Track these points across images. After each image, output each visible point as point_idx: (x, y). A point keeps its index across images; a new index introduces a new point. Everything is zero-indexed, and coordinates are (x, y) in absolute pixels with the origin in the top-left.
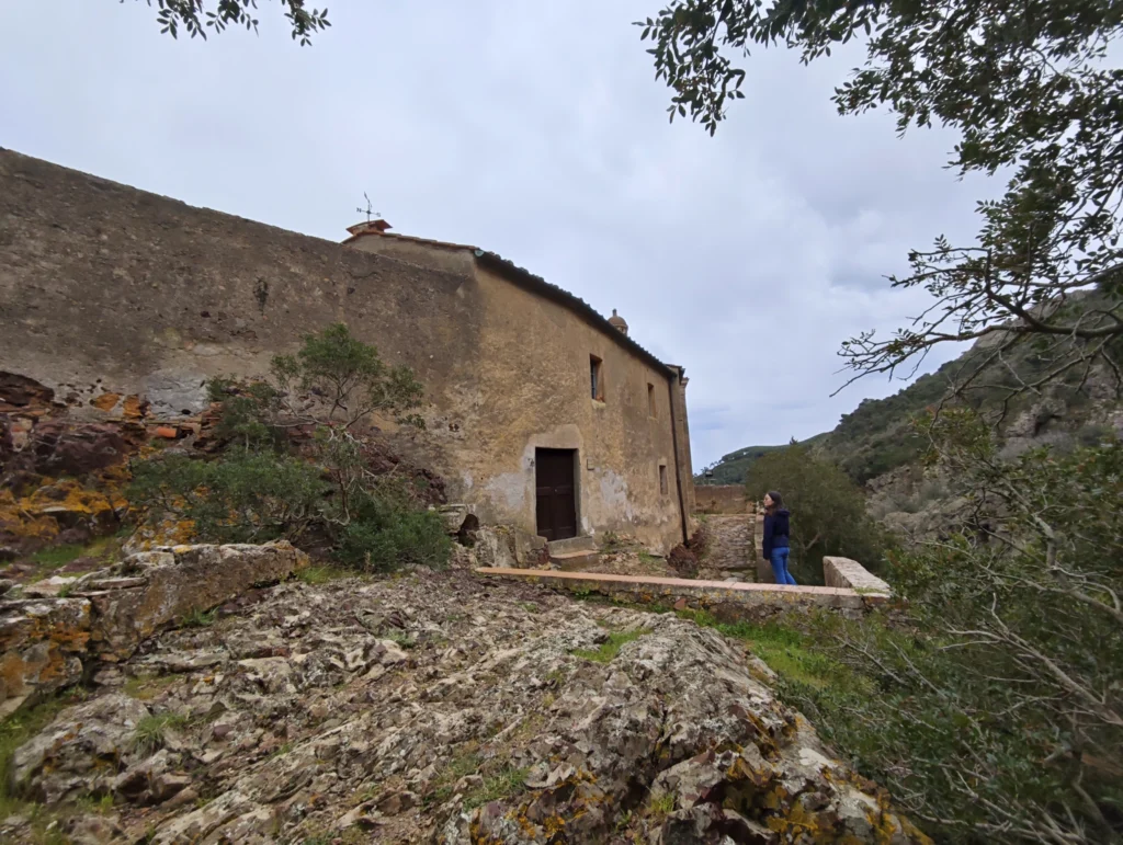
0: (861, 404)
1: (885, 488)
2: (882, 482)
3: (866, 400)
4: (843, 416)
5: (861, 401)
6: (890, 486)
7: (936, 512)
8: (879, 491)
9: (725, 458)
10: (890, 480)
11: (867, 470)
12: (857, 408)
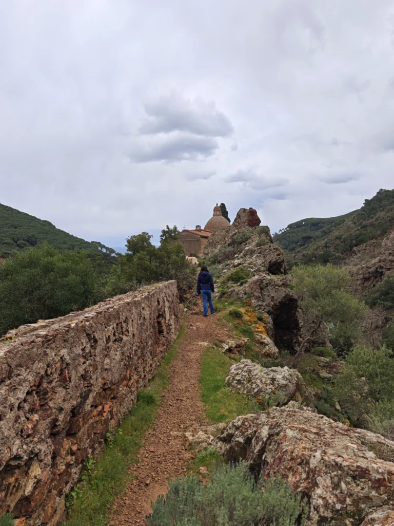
0: (378, 193)
1: (361, 252)
2: (360, 249)
3: (381, 190)
4: (366, 200)
5: (378, 191)
6: (364, 251)
7: (364, 266)
8: (358, 254)
9: (290, 226)
10: (364, 248)
11: (354, 242)
12: (375, 195)
